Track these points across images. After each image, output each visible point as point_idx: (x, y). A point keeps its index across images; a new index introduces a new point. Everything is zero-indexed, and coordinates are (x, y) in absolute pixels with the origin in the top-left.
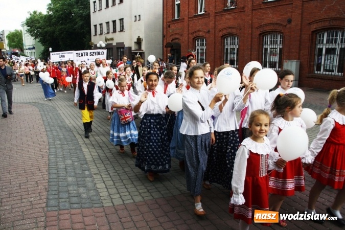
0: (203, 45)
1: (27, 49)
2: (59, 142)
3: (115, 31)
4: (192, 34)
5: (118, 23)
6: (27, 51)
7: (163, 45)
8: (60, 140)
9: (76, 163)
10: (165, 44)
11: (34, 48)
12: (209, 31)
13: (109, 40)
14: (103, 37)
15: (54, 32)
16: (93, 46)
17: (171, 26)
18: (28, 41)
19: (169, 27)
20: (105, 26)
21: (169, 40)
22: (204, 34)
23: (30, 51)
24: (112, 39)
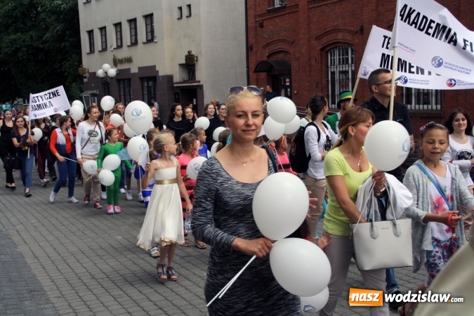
0: (346, 62)
4: (318, 38)
5: (141, 25)
7: (248, 67)
10: (253, 66)
12: (362, 29)
13: (121, 61)
14: (109, 55)
16: (87, 75)
17: (265, 23)
19: (262, 26)
20: (111, 32)
21: (263, 55)
22: (348, 37)
24: (129, 60)
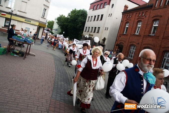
0: (134, 49)
1: (54, 30)
2: (60, 74)
3: (94, 32)
4: (130, 42)
5: (97, 29)
6: (53, 30)
7: (115, 44)
8: (60, 73)
9: (66, 85)
10: (116, 44)
11: (57, 30)
12: (139, 43)
13: (91, 35)
14: (89, 33)
15: (68, 26)
16: (83, 36)
17: (121, 36)
18: (56, 26)
19: (120, 36)
20: (91, 28)
21: (119, 43)
22: (136, 44)
23: (55, 31)
24: (92, 35)
